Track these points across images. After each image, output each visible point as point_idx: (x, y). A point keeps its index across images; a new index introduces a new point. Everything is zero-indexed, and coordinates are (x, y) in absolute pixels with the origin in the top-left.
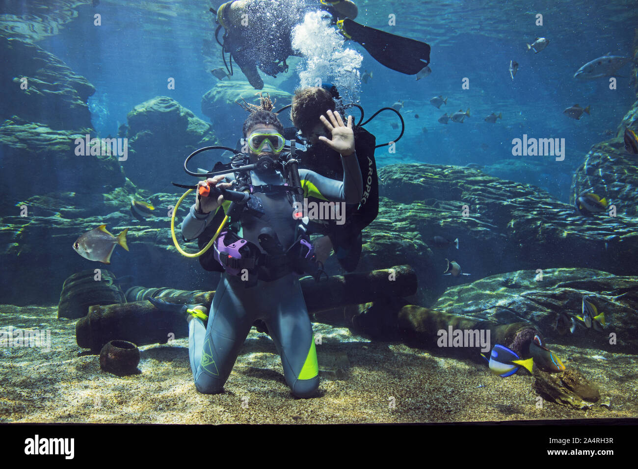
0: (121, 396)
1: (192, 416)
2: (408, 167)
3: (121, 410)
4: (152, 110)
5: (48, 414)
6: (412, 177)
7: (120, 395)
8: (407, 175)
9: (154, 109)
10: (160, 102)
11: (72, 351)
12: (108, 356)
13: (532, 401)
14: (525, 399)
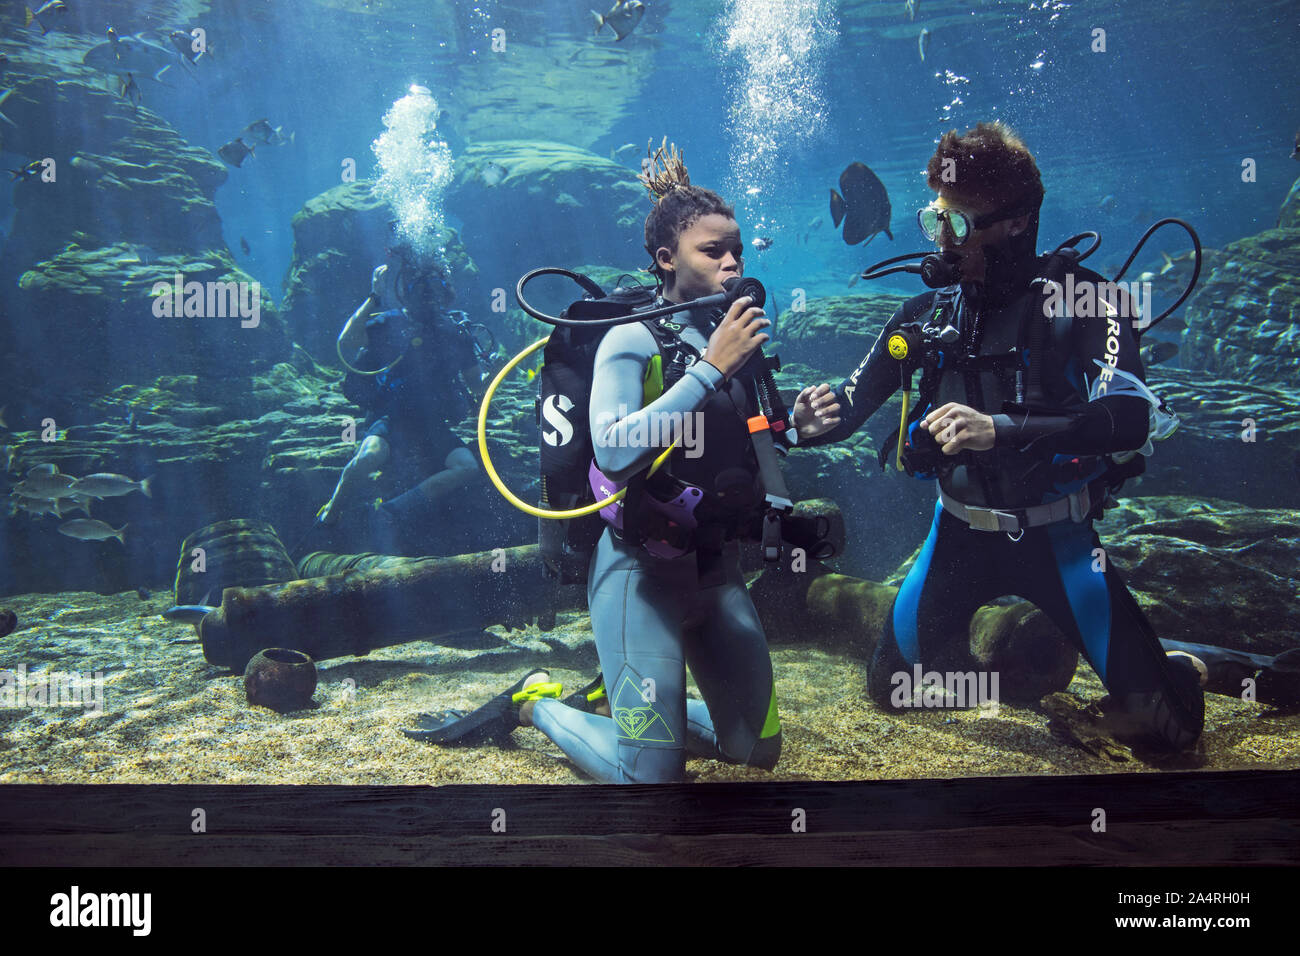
0: (281, 745)
1: (404, 777)
2: (848, 302)
3: (281, 769)
4: (341, 208)
5: (154, 775)
6: (856, 323)
7: (279, 742)
8: (847, 319)
9: (343, 206)
10: (354, 190)
11: (197, 671)
12: (259, 676)
13: (1039, 747)
14: (1028, 744)
